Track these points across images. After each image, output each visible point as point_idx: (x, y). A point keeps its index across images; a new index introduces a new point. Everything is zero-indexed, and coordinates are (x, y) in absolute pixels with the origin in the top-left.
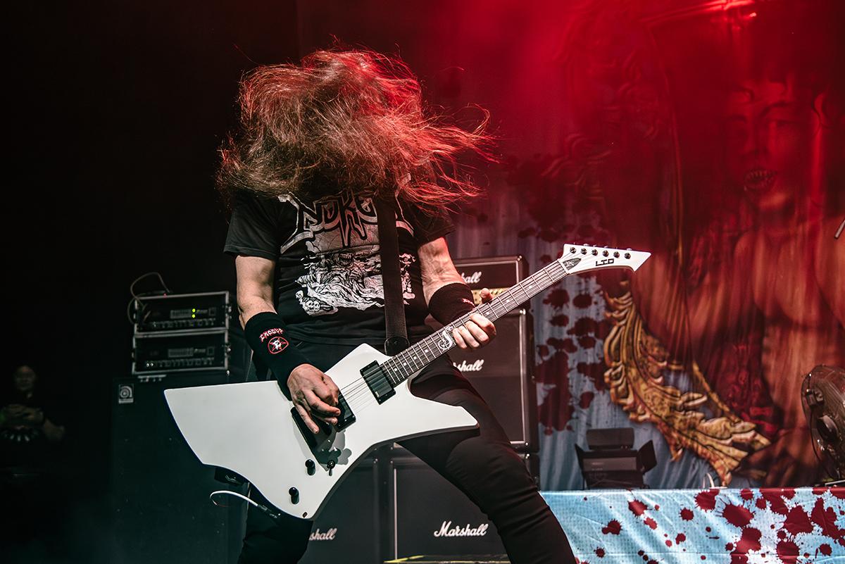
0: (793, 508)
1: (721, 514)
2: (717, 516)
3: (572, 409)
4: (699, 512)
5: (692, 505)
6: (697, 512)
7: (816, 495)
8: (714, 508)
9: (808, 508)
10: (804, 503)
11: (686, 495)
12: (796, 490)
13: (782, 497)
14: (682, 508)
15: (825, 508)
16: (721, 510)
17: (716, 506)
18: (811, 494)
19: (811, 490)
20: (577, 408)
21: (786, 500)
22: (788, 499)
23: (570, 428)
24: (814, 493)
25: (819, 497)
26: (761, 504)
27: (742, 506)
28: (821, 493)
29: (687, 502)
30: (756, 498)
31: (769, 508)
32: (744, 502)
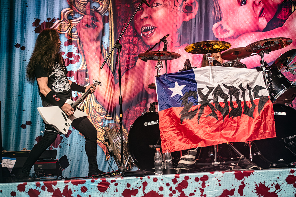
0: (56, 189)
1: (27, 193)
2: (25, 194)
3: (62, 138)
4: (18, 192)
5: (15, 190)
6: (17, 193)
7: (65, 184)
8: (24, 191)
9: (62, 190)
10: (60, 187)
11: (14, 185)
12: (57, 182)
13: (52, 185)
14: (12, 191)
15: (68, 189)
16: (27, 192)
17: (25, 190)
18: (64, 183)
19: (64, 181)
20: (64, 137)
21: (53, 186)
22: (54, 186)
23: (60, 147)
24: (65, 183)
25: (66, 184)
26: (43, 189)
27: (36, 189)
28: (67, 183)
29: (14, 189)
30: (42, 186)
31: (46, 190)
32: (37, 188)
